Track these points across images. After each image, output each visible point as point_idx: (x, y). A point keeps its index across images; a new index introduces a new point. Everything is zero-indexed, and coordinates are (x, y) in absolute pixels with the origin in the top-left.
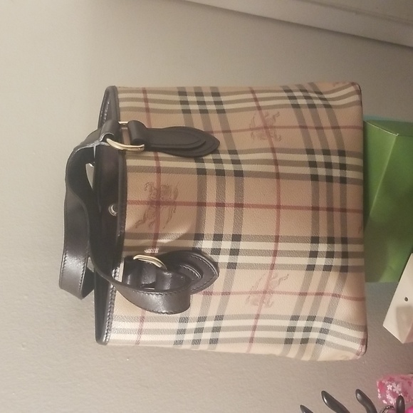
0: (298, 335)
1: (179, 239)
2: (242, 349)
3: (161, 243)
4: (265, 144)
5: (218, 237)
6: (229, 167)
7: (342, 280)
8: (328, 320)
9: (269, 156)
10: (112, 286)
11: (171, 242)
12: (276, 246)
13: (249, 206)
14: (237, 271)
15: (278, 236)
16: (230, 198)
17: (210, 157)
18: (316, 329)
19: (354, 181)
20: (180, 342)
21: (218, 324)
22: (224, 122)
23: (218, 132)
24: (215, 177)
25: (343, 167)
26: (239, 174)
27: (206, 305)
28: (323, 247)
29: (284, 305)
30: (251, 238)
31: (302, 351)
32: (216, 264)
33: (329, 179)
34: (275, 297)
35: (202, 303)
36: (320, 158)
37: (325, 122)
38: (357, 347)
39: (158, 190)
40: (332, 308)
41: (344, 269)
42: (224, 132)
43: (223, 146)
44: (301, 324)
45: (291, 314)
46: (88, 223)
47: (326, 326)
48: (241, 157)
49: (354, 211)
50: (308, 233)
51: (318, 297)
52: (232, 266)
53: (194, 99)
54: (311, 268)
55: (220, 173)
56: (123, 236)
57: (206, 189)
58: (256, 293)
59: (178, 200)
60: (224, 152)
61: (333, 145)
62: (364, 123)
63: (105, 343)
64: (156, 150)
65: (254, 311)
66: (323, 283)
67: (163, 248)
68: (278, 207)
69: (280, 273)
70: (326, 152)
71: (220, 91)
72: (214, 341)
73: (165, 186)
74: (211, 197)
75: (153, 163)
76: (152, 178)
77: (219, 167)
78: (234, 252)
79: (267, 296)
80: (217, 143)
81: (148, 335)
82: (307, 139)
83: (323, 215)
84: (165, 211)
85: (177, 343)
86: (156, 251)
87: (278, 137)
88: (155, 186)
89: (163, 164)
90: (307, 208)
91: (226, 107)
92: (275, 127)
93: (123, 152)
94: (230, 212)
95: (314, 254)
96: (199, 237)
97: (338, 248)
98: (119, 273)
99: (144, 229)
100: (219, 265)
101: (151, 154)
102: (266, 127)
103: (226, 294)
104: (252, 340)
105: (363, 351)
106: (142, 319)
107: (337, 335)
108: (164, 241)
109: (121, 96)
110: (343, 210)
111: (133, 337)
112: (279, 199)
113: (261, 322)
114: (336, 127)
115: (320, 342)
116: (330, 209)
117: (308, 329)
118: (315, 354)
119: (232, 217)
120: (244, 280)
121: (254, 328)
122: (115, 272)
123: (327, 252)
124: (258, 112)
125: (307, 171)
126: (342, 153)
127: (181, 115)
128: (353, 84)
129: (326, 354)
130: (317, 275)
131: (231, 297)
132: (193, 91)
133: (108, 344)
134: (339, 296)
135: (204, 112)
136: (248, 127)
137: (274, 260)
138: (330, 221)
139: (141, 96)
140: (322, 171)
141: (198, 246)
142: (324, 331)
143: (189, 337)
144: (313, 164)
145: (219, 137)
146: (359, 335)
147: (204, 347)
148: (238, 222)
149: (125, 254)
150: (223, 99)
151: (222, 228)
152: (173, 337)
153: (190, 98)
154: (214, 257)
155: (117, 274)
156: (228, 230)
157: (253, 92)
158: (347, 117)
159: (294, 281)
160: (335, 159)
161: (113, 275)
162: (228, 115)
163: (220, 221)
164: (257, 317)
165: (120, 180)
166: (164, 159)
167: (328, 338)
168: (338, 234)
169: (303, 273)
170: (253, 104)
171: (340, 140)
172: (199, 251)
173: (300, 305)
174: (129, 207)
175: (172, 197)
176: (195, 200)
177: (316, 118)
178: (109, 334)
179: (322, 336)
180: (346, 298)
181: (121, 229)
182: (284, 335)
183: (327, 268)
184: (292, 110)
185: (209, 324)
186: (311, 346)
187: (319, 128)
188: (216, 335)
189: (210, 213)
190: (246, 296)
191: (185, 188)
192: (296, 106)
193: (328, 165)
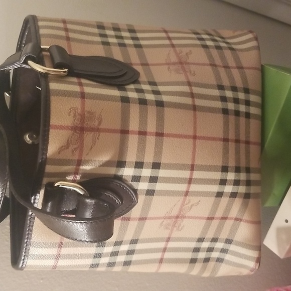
0: (202, 255)
1: (101, 166)
2: (152, 269)
3: (83, 170)
4: (182, 78)
5: (139, 165)
6: (150, 97)
7: (245, 206)
8: (229, 241)
9: (186, 89)
10: (30, 213)
11: (94, 169)
12: (192, 174)
13: (169, 135)
14: (155, 198)
15: (194, 165)
16: (151, 127)
17: (132, 86)
18: (217, 250)
19: (255, 116)
20: (96, 265)
21: (132, 247)
22: (142, 56)
23: (137, 64)
24: (138, 105)
25: (248, 103)
26: (160, 104)
27: (123, 230)
28: (231, 176)
29: (192, 229)
30: (170, 167)
31: (204, 269)
32: (135, 191)
33: (237, 113)
34: (186, 222)
35: (120, 229)
36: (229, 94)
37: (231, 62)
38: (252, 264)
39: (83, 116)
40: (234, 230)
41: (247, 196)
42: (142, 64)
43: (143, 78)
44: (205, 245)
45: (198, 236)
46: (7, 148)
47: (227, 246)
48: (161, 88)
49: (255, 144)
50: (219, 163)
51: (223, 220)
52: (150, 193)
53: (112, 33)
54: (220, 195)
55: (143, 102)
56: (44, 162)
57: (129, 118)
58: (170, 218)
59: (102, 127)
60: (145, 83)
61: (239, 84)
62: (262, 66)
63: (22, 269)
64: (79, 76)
65: (166, 234)
66: (228, 209)
67: (85, 175)
68: (195, 137)
69: (193, 199)
70: (234, 89)
71: (136, 28)
72: (127, 263)
73: (89, 112)
74: (134, 125)
75: (77, 88)
76: (77, 103)
77: (141, 96)
78: (153, 180)
79: (179, 220)
80: (137, 74)
81: (65, 260)
82: (218, 77)
83: (232, 146)
84: (88, 137)
85: (92, 266)
86: (78, 177)
87: (193, 72)
88: (79, 111)
89: (88, 90)
90: (219, 139)
91: (142, 42)
92: (189, 63)
93: (45, 75)
94: (151, 140)
95: (223, 182)
96: (121, 164)
97: (243, 176)
98: (38, 200)
99: (67, 155)
100: (138, 192)
101: (75, 80)
102: (181, 63)
103: (143, 219)
104: (161, 261)
105: (257, 268)
106: (61, 245)
107: (235, 254)
108: (87, 168)
109: (40, 24)
110: (247, 143)
111: (50, 263)
112: (195, 131)
113: (171, 245)
114: (240, 68)
115: (219, 260)
116: (237, 141)
117: (210, 250)
118: (214, 270)
119: (153, 146)
120: (160, 206)
121: (164, 250)
122: (35, 199)
123: (235, 180)
124: (172, 49)
125: (219, 104)
126: (247, 91)
127: (101, 46)
128: (251, 32)
129: (224, 270)
130: (225, 200)
131: (147, 222)
132: (111, 26)
133: (25, 269)
134: (240, 220)
135: (122, 45)
136: (164, 62)
137: (189, 187)
138: (237, 152)
139: (61, 25)
140: (231, 106)
141: (120, 173)
142: (224, 251)
143: (105, 260)
144: (224, 99)
145: (139, 68)
146: (254, 254)
147: (117, 269)
148: (158, 151)
149: (45, 181)
150: (139, 35)
151: (144, 156)
152: (90, 261)
153: (109, 32)
154: (135, 185)
155: (36, 201)
156: (149, 158)
157: (166, 32)
158: (249, 59)
159: (204, 207)
160: (241, 96)
161: (32, 201)
162: (145, 50)
163: (142, 148)
164: (168, 240)
165: (42, 103)
166: (88, 85)
167: (227, 257)
168: (243, 164)
169: (212, 199)
170: (167, 42)
171: (244, 79)
172: (120, 178)
173: (206, 229)
174: (51, 131)
175: (96, 123)
176: (118, 127)
177: (223, 58)
178: (25, 261)
179: (222, 255)
180: (247, 221)
181: (43, 154)
182: (189, 255)
183: (233, 195)
184: (202, 50)
185: (124, 248)
186: (211, 264)
187: (227, 67)
188: (129, 258)
189: (133, 141)
190: (160, 221)
191: (110, 114)
192: (205, 47)
193: (236, 101)
